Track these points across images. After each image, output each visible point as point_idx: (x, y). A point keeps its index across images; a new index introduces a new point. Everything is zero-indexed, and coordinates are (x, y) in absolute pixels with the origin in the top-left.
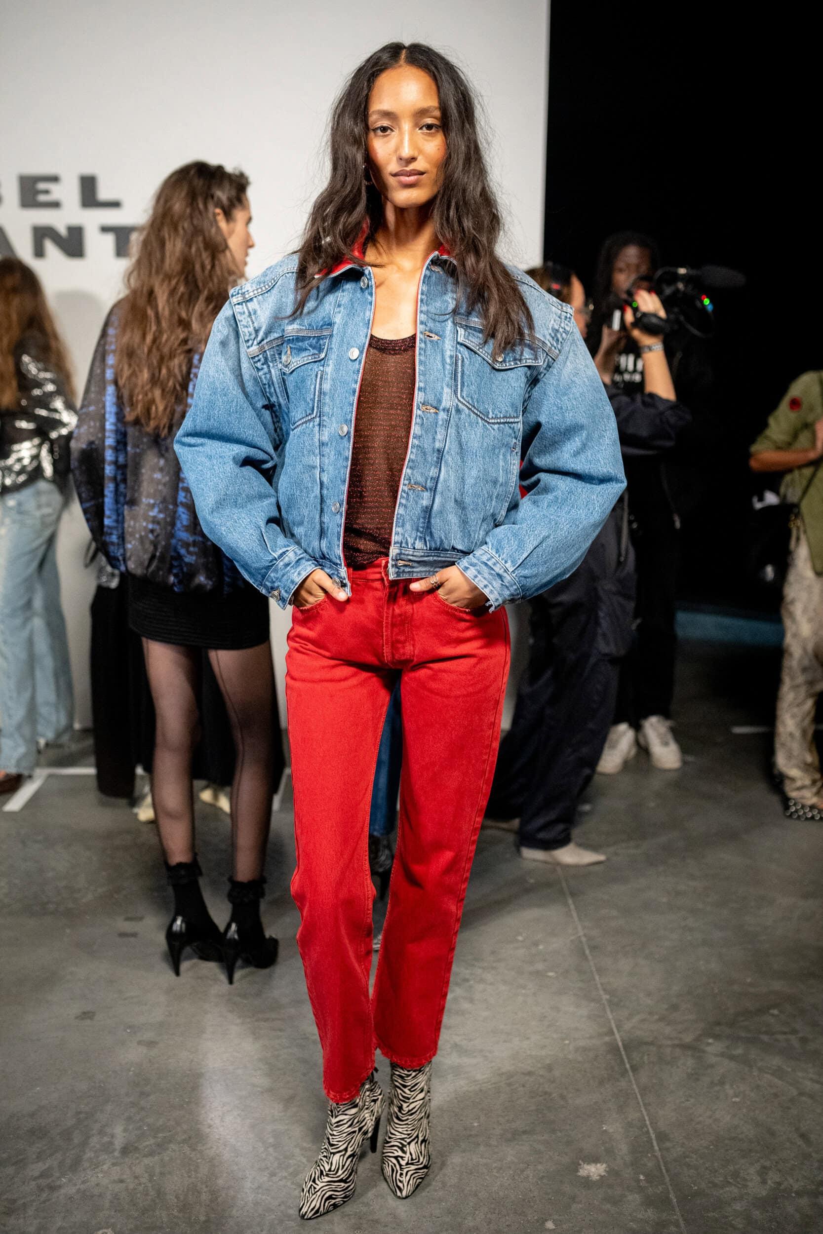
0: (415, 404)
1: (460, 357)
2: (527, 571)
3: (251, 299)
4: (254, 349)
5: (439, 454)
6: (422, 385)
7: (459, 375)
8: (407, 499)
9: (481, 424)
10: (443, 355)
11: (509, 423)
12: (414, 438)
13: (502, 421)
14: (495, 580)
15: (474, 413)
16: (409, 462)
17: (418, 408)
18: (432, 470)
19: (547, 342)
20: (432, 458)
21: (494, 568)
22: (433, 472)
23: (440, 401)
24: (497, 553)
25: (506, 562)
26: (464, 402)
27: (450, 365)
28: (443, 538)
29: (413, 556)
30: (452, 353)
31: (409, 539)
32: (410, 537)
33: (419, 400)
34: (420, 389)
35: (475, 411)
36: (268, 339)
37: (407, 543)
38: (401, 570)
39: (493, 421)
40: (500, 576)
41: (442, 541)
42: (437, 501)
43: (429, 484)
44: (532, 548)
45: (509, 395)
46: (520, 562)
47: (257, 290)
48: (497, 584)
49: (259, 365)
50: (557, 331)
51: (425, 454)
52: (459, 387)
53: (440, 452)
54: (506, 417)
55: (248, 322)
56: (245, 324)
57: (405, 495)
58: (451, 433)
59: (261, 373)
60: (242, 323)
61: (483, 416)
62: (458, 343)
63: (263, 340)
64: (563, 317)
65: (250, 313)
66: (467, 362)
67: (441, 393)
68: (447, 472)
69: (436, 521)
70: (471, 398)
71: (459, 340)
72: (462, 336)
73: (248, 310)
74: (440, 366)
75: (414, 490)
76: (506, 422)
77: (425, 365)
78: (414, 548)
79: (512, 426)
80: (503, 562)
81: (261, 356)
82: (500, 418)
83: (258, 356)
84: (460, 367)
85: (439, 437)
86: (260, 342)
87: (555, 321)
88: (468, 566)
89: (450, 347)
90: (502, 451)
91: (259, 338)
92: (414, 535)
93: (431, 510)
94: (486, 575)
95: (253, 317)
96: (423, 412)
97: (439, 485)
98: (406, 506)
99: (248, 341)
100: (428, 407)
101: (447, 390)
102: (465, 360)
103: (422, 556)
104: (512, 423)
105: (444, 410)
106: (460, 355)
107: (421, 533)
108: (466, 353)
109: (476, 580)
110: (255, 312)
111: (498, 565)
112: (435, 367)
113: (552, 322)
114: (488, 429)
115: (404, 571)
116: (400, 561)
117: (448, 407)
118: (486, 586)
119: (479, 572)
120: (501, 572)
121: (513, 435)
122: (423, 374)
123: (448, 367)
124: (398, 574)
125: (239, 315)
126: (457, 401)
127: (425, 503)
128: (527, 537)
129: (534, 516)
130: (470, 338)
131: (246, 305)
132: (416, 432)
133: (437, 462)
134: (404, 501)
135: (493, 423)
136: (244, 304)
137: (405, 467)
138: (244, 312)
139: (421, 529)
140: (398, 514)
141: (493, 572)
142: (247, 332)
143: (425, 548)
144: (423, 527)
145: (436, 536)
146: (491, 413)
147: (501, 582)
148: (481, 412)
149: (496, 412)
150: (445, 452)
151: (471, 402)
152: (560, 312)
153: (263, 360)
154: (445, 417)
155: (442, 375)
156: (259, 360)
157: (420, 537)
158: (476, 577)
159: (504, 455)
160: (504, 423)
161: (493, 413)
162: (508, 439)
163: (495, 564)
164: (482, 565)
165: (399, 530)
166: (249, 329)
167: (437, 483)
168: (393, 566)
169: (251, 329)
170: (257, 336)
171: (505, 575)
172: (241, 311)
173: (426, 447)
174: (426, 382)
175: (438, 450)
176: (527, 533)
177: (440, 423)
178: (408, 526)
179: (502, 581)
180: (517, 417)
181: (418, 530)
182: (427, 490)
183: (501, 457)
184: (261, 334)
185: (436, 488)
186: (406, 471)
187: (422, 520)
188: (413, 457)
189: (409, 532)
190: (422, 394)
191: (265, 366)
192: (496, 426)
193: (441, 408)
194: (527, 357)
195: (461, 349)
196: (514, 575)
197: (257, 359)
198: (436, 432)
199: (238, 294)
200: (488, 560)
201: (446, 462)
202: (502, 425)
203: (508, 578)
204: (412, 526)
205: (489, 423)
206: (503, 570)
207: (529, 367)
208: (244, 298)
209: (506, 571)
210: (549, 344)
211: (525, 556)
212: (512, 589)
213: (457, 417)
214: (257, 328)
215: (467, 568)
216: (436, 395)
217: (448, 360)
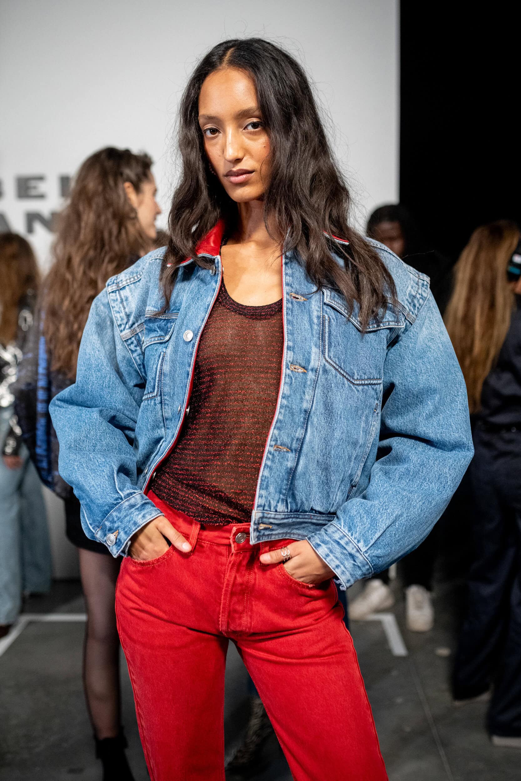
0: (284, 363)
1: (327, 318)
2: (379, 551)
3: (124, 288)
4: (127, 333)
5: (305, 415)
6: (291, 344)
7: (327, 335)
8: (273, 461)
9: (347, 386)
10: (310, 315)
11: (372, 384)
12: (283, 398)
13: (366, 382)
14: (347, 559)
15: (341, 373)
16: (277, 422)
17: (287, 367)
18: (298, 431)
19: (406, 307)
20: (300, 418)
21: (347, 547)
22: (299, 433)
23: (308, 361)
24: (349, 531)
25: (358, 541)
26: (331, 362)
27: (318, 325)
28: (304, 499)
29: (274, 518)
30: (319, 314)
31: (272, 502)
32: (273, 499)
33: (288, 359)
34: (289, 348)
35: (342, 371)
36: (139, 322)
37: (270, 506)
38: (262, 533)
39: (358, 382)
40: (352, 556)
41: (302, 503)
42: (301, 462)
43: (295, 445)
44: (385, 528)
45: (373, 357)
46: (372, 542)
47: (130, 279)
48: (349, 564)
49: (132, 347)
50: (415, 297)
51: (293, 414)
52: (327, 347)
53: (307, 413)
54: (369, 379)
55: (120, 307)
56: (117, 309)
57: (270, 457)
58: (317, 393)
59: (135, 355)
60: (115, 309)
61: (349, 377)
62: (325, 304)
63: (134, 324)
64: (420, 284)
65: (122, 299)
66: (333, 323)
67: (309, 353)
68: (313, 432)
69: (300, 483)
70: (338, 358)
71: (325, 301)
72: (329, 297)
73: (121, 297)
74: (307, 326)
75: (279, 451)
76: (370, 384)
77: (293, 326)
78: (276, 511)
79: (375, 388)
80: (356, 541)
81: (133, 339)
82: (364, 379)
83: (130, 338)
84: (327, 328)
85: (307, 397)
86: (132, 326)
87: (412, 288)
88: (319, 543)
89: (317, 308)
90: (365, 413)
91: (130, 322)
92: (277, 497)
93: (294, 472)
94: (338, 555)
95: (125, 303)
96: (292, 371)
97: (305, 447)
98: (271, 468)
99: (120, 325)
100: (297, 367)
101: (314, 350)
102: (332, 320)
103: (282, 519)
104: (375, 384)
105: (312, 370)
106: (326, 315)
107: (284, 495)
108: (332, 313)
109: (328, 559)
110: (127, 300)
111: (351, 544)
112: (303, 327)
113: (410, 288)
114: (352, 390)
115: (264, 535)
116: (262, 525)
117: (316, 367)
118: (337, 566)
119: (331, 551)
120: (353, 552)
121: (375, 396)
122: (291, 333)
123: (315, 327)
124: (258, 538)
125: (112, 302)
126: (324, 361)
127: (290, 464)
128: (379, 516)
129: (386, 493)
130: (336, 300)
131: (119, 293)
132: (285, 392)
133: (304, 423)
134: (269, 463)
135: (357, 385)
136: (117, 292)
137: (272, 428)
138: (117, 300)
139: (284, 492)
140: (263, 476)
141: (345, 551)
142: (119, 317)
143: (286, 510)
144: (286, 489)
145: (298, 498)
146: (356, 374)
147: (353, 562)
148: (347, 373)
149: (361, 373)
150: (312, 412)
151: (337, 363)
152: (417, 279)
153: (135, 342)
154: (314, 377)
155: (310, 335)
156: (132, 343)
157: (283, 500)
158: (327, 555)
159: (367, 417)
160: (367, 385)
161: (358, 375)
162: (372, 400)
163: (347, 543)
164: (334, 544)
165: (263, 492)
166: (121, 315)
167: (302, 444)
168: (254, 530)
169: (123, 314)
170: (128, 320)
171: (358, 555)
172: (115, 298)
173: (294, 407)
174: (294, 341)
175: (306, 411)
176: (379, 511)
177: (309, 383)
178: (272, 489)
179: (355, 561)
180: (380, 379)
181: (280, 492)
182: (292, 451)
183: (364, 418)
184: (132, 319)
185: (301, 450)
186: (273, 431)
187: (285, 482)
188: (281, 418)
189: (273, 495)
190: (290, 354)
191: (138, 348)
192: (360, 388)
193: (310, 368)
194: (390, 319)
195: (328, 310)
196: (367, 555)
197: (130, 342)
198: (304, 393)
199: (113, 283)
200: (340, 539)
201: (312, 423)
202: (366, 387)
203: (360, 558)
204: (276, 489)
205: (354, 384)
206: (355, 550)
207: (390, 329)
208: (118, 286)
209: (358, 551)
210: (408, 309)
211: (377, 535)
212: (364, 569)
213: (323, 377)
214: (128, 313)
215: (319, 545)
216: (304, 355)
217: (315, 320)
